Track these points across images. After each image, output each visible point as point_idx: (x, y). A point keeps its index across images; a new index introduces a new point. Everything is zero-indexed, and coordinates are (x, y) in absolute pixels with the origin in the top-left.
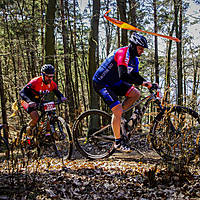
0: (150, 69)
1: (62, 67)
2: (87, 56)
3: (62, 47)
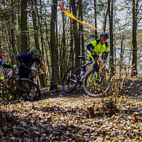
1: (32, 40)
2: (49, 32)
3: (32, 26)
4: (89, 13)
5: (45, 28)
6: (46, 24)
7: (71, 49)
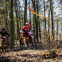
0: (43, 23)
1: (16, 23)
2: (23, 19)
3: (16, 17)
4: (42, 10)
5: (21, 17)
6: (22, 16)
7: (34, 27)
